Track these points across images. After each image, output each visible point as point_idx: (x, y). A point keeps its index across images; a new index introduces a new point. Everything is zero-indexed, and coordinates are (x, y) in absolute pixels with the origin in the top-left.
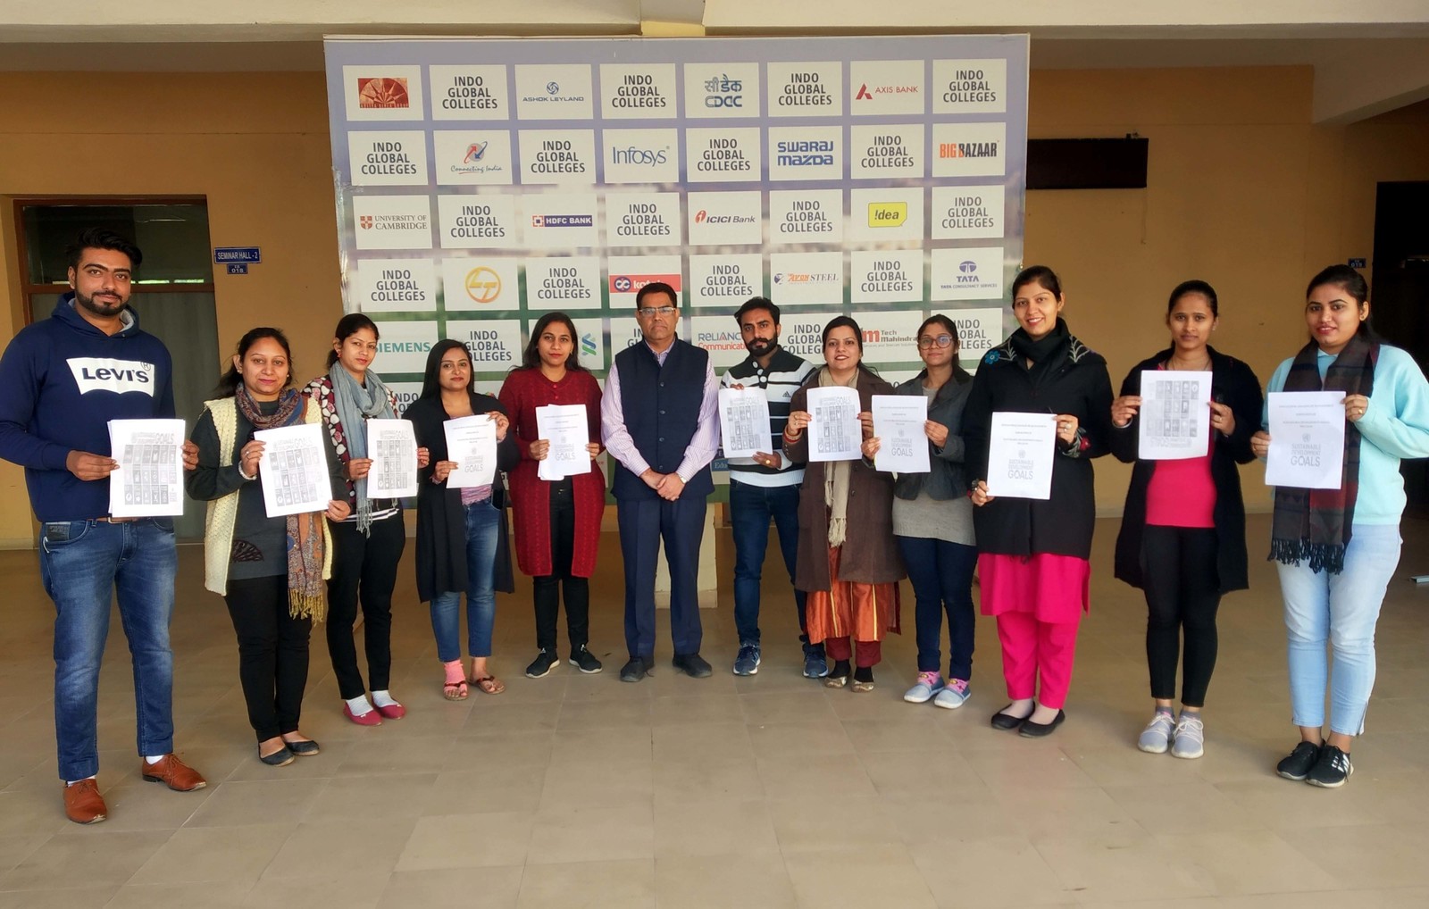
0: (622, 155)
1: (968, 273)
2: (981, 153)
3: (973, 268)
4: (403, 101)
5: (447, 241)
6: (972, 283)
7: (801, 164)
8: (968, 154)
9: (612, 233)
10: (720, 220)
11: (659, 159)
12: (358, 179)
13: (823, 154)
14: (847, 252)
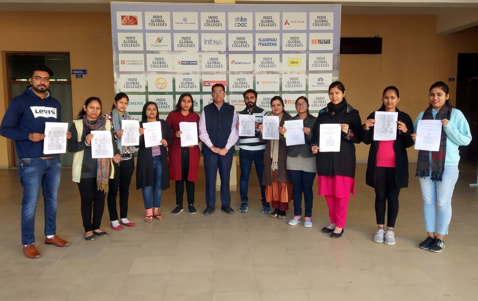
0: (207, 42)
1: (321, 82)
2: (325, 43)
3: (322, 80)
4: (136, 23)
5: (149, 69)
6: (322, 85)
7: (266, 45)
8: (321, 43)
9: (204, 67)
10: (239, 63)
11: (220, 43)
12: (121, 48)
13: (273, 42)
14: (281, 74)
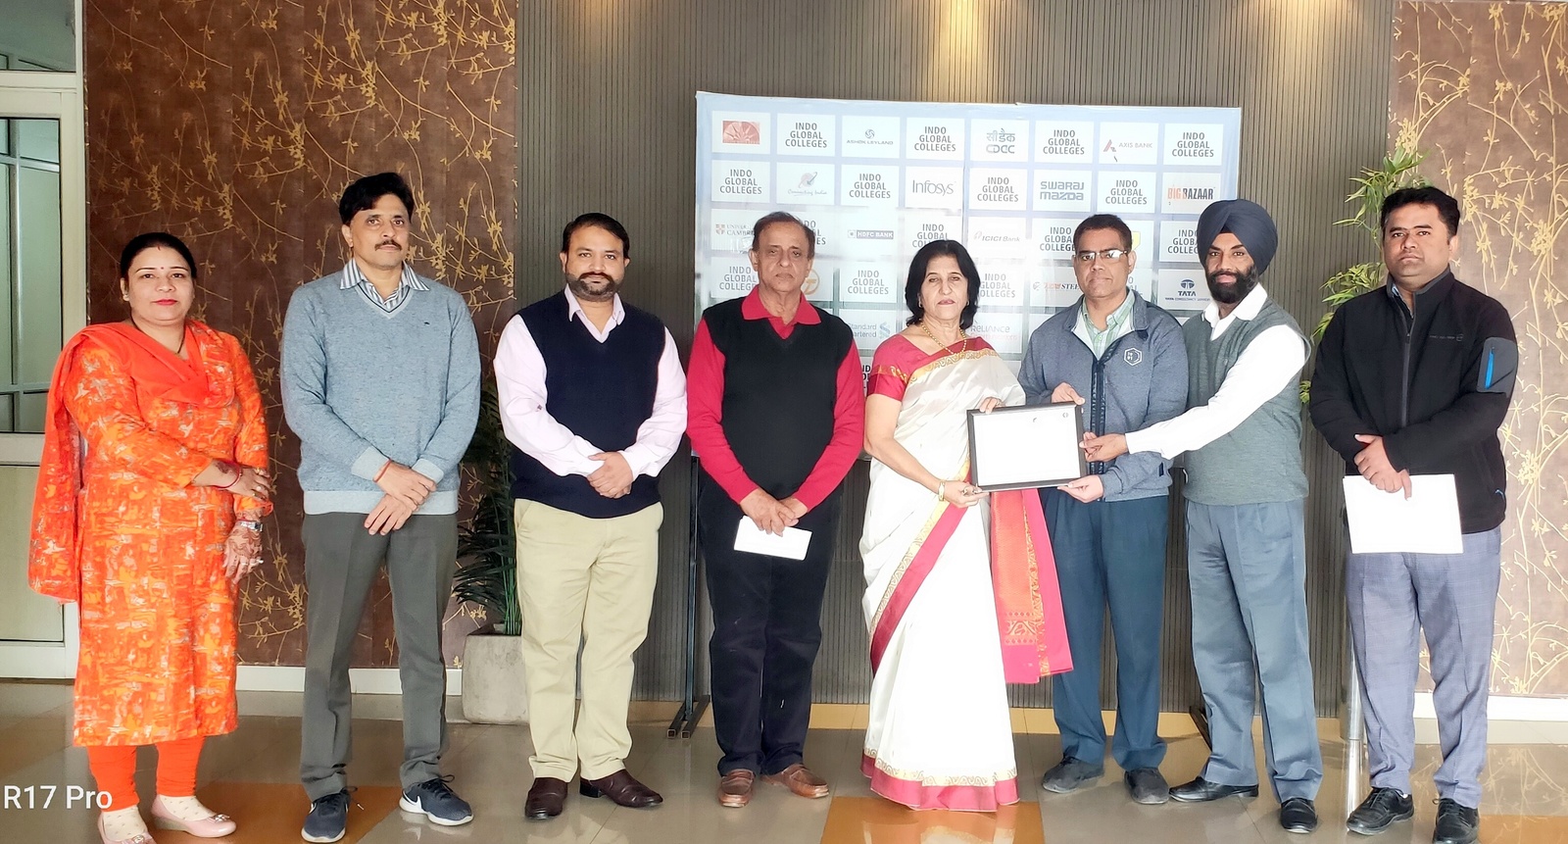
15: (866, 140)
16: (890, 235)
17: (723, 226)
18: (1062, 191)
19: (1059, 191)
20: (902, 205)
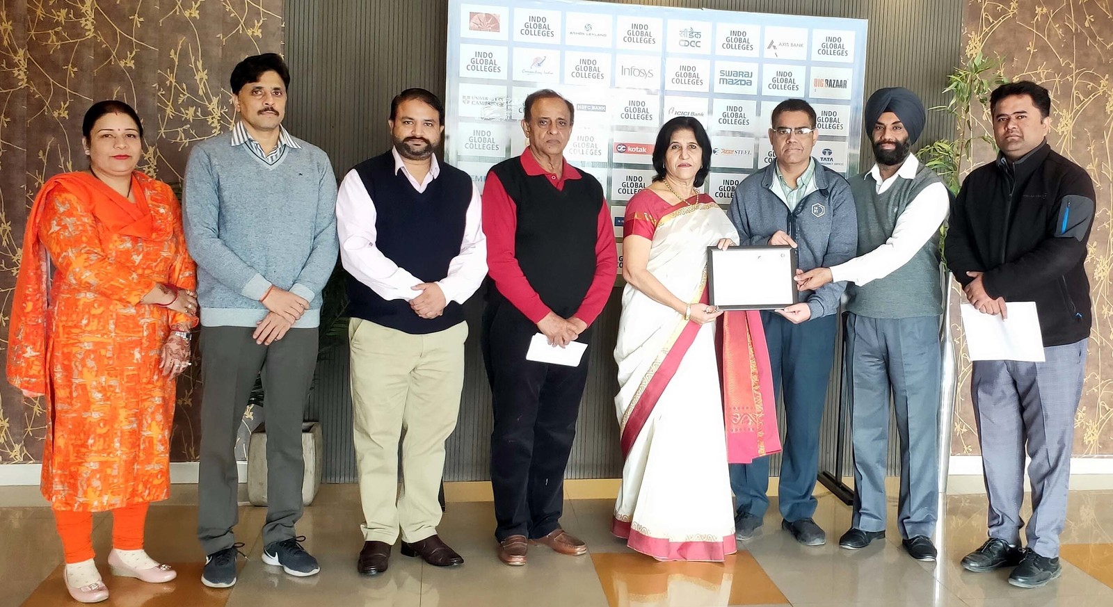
15: (586, 32)
16: (603, 108)
17: (469, 97)
18: (736, 78)
19: (734, 78)
20: (613, 84)
